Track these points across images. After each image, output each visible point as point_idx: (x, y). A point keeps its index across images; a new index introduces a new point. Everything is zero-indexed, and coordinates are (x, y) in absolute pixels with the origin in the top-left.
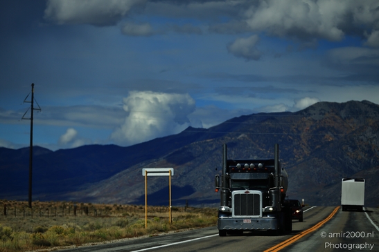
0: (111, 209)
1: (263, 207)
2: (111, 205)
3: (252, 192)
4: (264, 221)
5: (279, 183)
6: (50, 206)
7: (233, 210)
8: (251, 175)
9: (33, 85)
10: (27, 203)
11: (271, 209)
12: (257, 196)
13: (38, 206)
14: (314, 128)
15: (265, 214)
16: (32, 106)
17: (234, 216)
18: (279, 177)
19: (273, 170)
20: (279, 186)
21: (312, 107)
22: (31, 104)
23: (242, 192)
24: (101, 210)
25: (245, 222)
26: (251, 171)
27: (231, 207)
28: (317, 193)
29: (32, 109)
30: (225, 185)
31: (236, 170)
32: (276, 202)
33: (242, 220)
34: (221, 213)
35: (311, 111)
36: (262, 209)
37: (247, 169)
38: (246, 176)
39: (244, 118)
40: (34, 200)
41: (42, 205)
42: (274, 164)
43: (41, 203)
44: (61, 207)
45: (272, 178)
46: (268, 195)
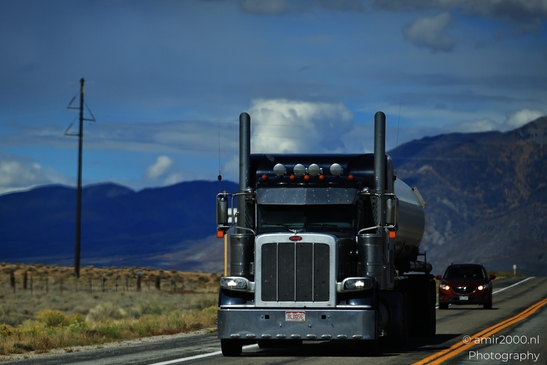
0: (207, 280)
1: (339, 279)
2: (208, 275)
3: (310, 238)
4: (339, 317)
5: (384, 216)
6: (110, 275)
7: (256, 286)
8: (309, 195)
9: (82, 81)
10: (72, 269)
11: (360, 284)
12: (323, 248)
13: (92, 275)
14: (536, 157)
15: (343, 297)
16: (81, 114)
17: (259, 302)
18: (384, 199)
19: (370, 182)
20: (384, 223)
21: (532, 124)
22: (78, 111)
23: (281, 238)
24: (190, 281)
25: (289, 317)
26: (312, 182)
27: (252, 278)
28: (540, 257)
29: (81, 119)
30: (244, 220)
31: (272, 182)
32: (376, 265)
33: (280, 313)
34: (226, 294)
35: (532, 131)
36: (334, 285)
37: (301, 179)
38: (297, 197)
39: (428, 141)
40: (84, 266)
41: (98, 273)
42: (372, 166)
43: (96, 269)
44: (128, 276)
45: (367, 204)
46: (354, 246)
